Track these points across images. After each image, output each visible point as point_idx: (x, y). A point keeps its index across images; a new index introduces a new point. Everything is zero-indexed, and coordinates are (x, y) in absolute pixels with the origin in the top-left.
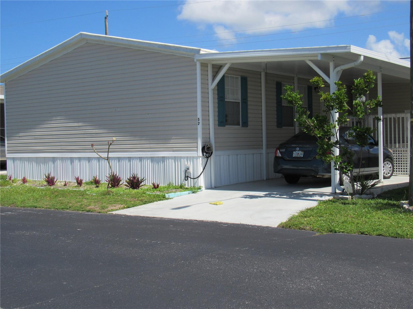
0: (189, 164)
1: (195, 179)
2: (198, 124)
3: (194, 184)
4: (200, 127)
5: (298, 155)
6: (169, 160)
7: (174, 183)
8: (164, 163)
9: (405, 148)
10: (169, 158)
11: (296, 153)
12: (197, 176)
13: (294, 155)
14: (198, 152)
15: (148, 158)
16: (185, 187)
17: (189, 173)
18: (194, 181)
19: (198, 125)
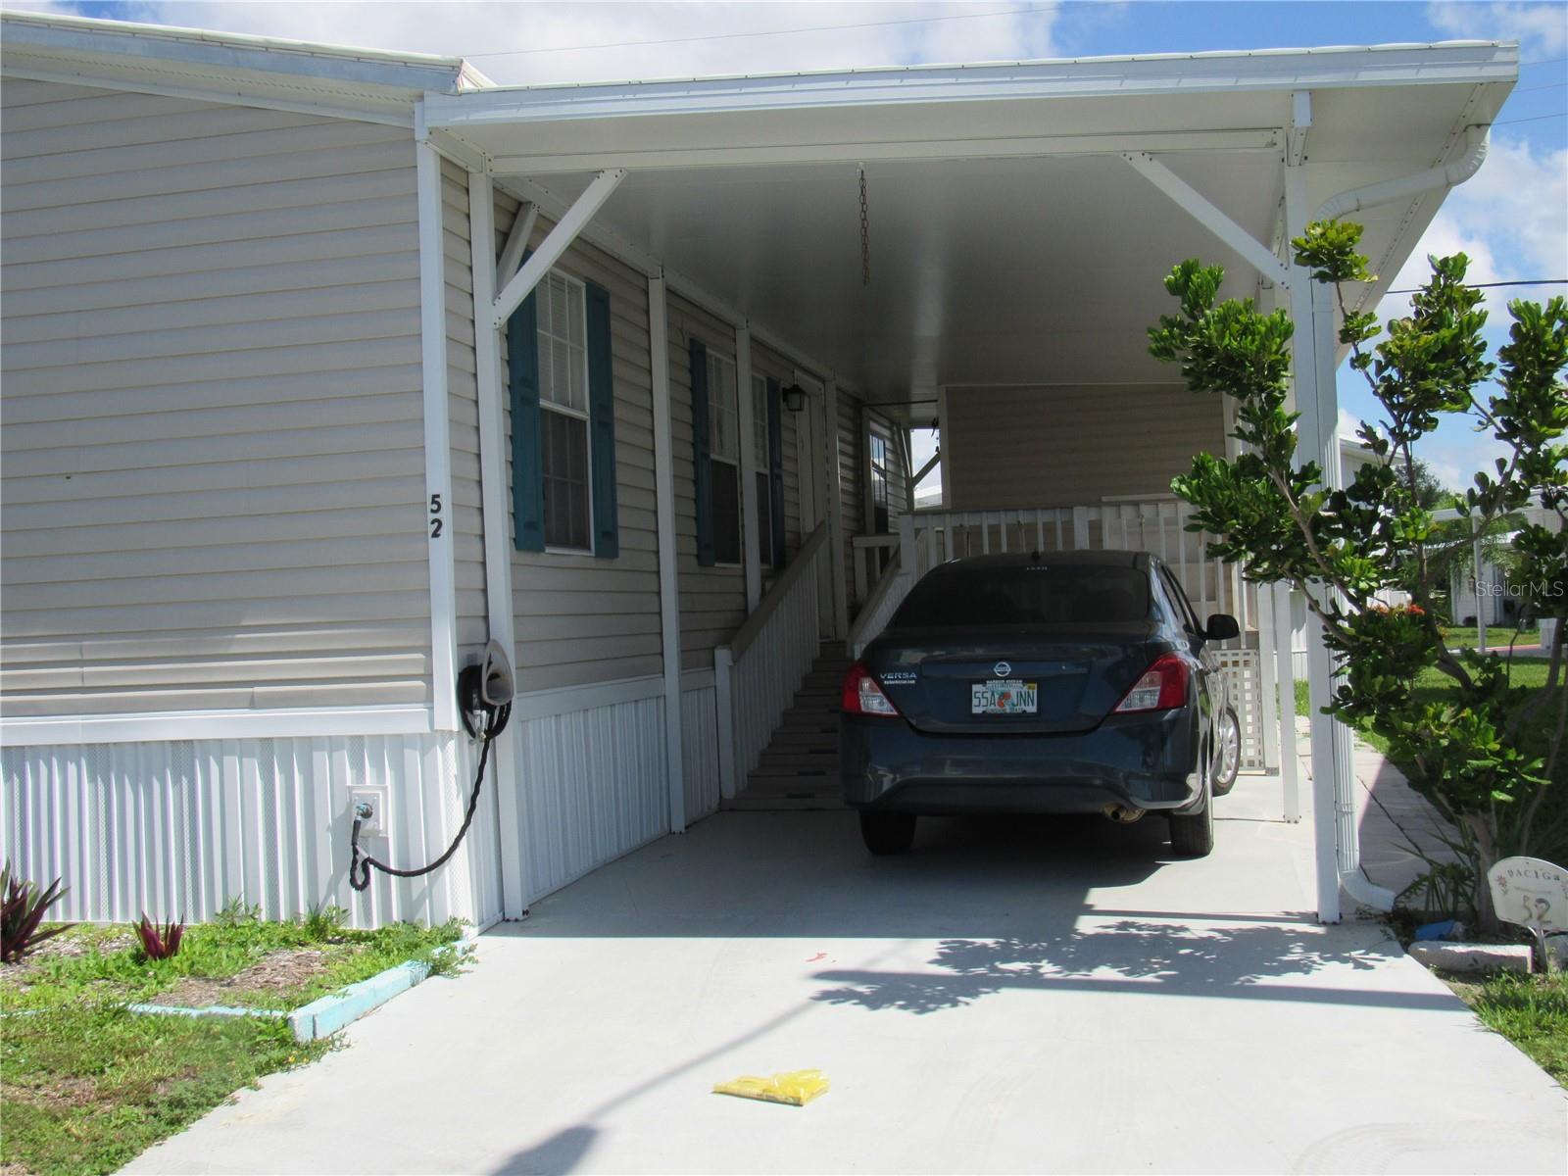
0: (368, 782)
1: (413, 879)
2: (430, 534)
3: (410, 905)
4: (442, 552)
5: (1001, 705)
6: (226, 759)
7: (263, 905)
8: (185, 781)
9: (1240, 648)
10: (221, 747)
11: (988, 695)
12: (434, 860)
13: (975, 702)
14: (431, 708)
15: (64, 753)
16: (341, 928)
17: (370, 839)
18: (405, 894)
19: (433, 541)
